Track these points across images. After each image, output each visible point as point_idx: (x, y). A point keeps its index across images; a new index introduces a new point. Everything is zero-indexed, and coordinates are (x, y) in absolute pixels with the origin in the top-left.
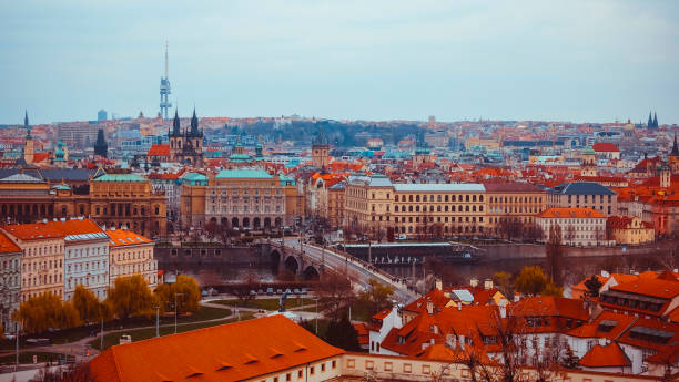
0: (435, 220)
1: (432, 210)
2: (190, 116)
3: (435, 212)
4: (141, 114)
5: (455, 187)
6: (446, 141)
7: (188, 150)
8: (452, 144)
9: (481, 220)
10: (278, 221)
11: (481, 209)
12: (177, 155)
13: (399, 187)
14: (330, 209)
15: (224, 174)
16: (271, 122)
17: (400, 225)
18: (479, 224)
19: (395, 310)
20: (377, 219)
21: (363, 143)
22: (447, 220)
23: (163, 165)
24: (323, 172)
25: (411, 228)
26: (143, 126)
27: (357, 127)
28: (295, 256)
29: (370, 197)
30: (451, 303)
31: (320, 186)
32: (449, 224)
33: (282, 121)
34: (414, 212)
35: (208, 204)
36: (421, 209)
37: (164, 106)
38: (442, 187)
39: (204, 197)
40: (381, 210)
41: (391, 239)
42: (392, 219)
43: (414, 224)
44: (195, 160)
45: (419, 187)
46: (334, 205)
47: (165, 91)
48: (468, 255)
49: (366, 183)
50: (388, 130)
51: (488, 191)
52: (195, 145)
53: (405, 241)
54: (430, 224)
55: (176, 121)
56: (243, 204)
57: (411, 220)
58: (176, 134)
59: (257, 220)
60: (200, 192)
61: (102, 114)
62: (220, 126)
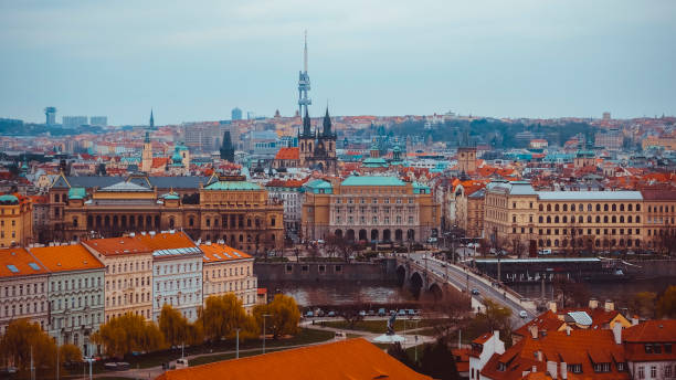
0: (585, 232)
1: (581, 220)
3: (585, 223)
4: (278, 112)
5: (609, 195)
6: (620, 140)
7: (320, 153)
8: (627, 145)
9: (638, 232)
10: (411, 233)
11: (638, 219)
12: (307, 159)
13: (545, 195)
14: (469, 219)
15: (351, 181)
16: (423, 120)
17: (544, 238)
18: (634, 236)
19: (497, 333)
20: (519, 231)
21: (525, 143)
22: (598, 232)
23: (290, 170)
24: (463, 179)
25: (557, 241)
26: (279, 126)
27: (519, 126)
28: (420, 273)
29: (511, 207)
30: (564, 327)
31: (458, 194)
32: (600, 237)
33: (435, 120)
34: (561, 224)
35: (333, 215)
36: (569, 220)
37: (304, 103)
38: (596, 195)
39: (328, 207)
40: (523, 221)
41: (533, 253)
42: (536, 231)
43: (560, 237)
44: (328, 165)
45: (569, 195)
46: (473, 215)
47: (304, 86)
48: (620, 272)
49: (507, 190)
50: (554, 129)
51: (645, 199)
52: (327, 148)
53: (549, 256)
54: (577, 236)
55: (307, 121)
56: (371, 215)
57: (557, 232)
58: (307, 135)
59: (387, 233)
60: (323, 202)
61: (236, 113)
62: (364, 126)
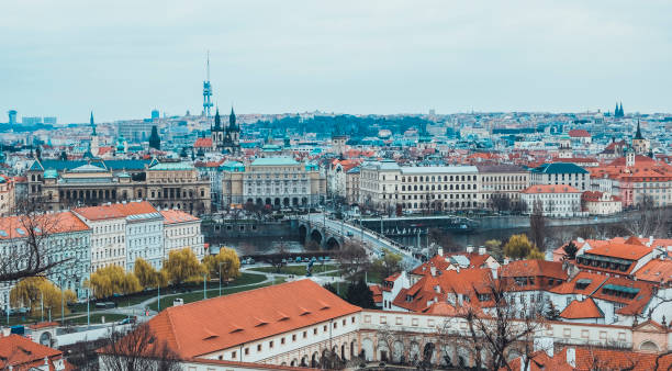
0: (436, 197)
1: (433, 188)
2: (230, 114)
3: (436, 190)
4: (188, 113)
5: (452, 169)
6: (444, 130)
7: (228, 142)
8: (450, 133)
9: (475, 196)
10: (305, 200)
11: (475, 187)
12: (218, 147)
13: (406, 169)
14: (348, 189)
15: (258, 162)
16: (297, 118)
17: (406, 202)
18: (473, 200)
19: (404, 273)
20: (387, 197)
21: (375, 133)
22: (446, 197)
23: (207, 155)
24: (342, 158)
25: (416, 205)
26: (189, 123)
27: (370, 120)
29: (381, 178)
30: (451, 267)
31: (338, 170)
32: (448, 200)
33: (306, 116)
34: (419, 191)
35: (246, 187)
36: (424, 188)
37: (207, 105)
38: (442, 169)
39: (241, 181)
40: (390, 190)
41: (399, 213)
42: (400, 197)
43: (419, 201)
44: (234, 150)
45: (423, 169)
46: (351, 186)
47: (207, 93)
48: (464, 226)
49: (378, 167)
50: (395, 122)
51: (480, 172)
52: (233, 137)
53: (411, 215)
54: (432, 201)
55: (217, 118)
56: (275, 187)
57: (416, 197)
58: (217, 129)
59: (286, 200)
60: (238, 177)
61: (155, 114)
62: (254, 121)
